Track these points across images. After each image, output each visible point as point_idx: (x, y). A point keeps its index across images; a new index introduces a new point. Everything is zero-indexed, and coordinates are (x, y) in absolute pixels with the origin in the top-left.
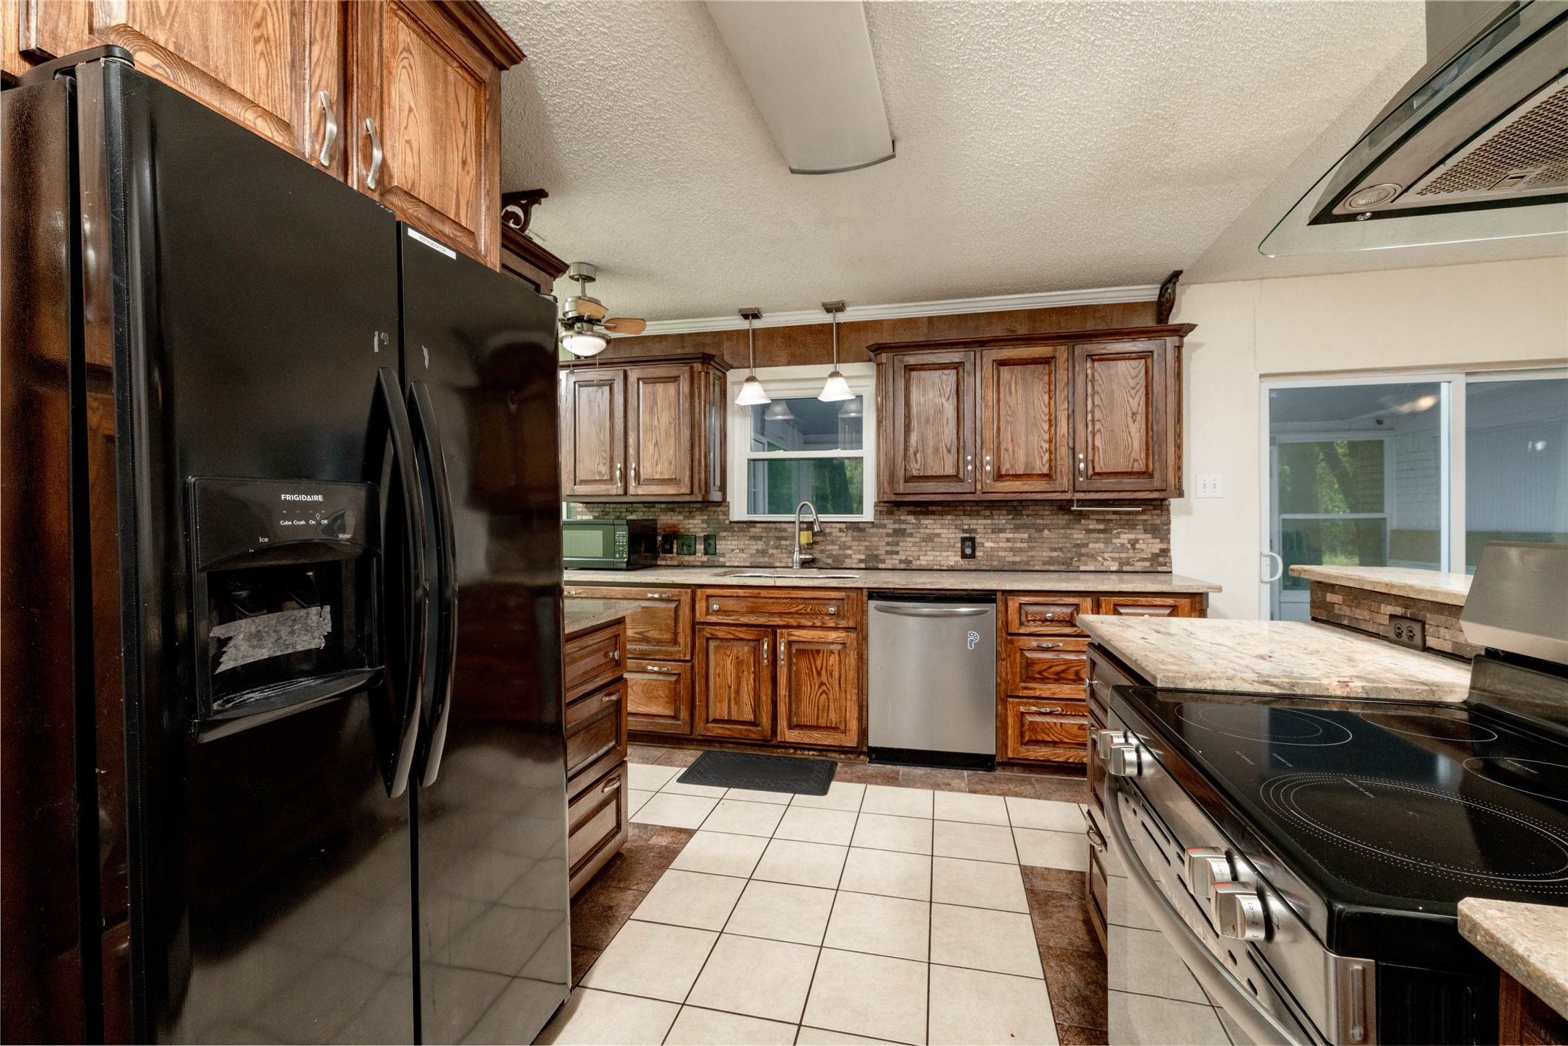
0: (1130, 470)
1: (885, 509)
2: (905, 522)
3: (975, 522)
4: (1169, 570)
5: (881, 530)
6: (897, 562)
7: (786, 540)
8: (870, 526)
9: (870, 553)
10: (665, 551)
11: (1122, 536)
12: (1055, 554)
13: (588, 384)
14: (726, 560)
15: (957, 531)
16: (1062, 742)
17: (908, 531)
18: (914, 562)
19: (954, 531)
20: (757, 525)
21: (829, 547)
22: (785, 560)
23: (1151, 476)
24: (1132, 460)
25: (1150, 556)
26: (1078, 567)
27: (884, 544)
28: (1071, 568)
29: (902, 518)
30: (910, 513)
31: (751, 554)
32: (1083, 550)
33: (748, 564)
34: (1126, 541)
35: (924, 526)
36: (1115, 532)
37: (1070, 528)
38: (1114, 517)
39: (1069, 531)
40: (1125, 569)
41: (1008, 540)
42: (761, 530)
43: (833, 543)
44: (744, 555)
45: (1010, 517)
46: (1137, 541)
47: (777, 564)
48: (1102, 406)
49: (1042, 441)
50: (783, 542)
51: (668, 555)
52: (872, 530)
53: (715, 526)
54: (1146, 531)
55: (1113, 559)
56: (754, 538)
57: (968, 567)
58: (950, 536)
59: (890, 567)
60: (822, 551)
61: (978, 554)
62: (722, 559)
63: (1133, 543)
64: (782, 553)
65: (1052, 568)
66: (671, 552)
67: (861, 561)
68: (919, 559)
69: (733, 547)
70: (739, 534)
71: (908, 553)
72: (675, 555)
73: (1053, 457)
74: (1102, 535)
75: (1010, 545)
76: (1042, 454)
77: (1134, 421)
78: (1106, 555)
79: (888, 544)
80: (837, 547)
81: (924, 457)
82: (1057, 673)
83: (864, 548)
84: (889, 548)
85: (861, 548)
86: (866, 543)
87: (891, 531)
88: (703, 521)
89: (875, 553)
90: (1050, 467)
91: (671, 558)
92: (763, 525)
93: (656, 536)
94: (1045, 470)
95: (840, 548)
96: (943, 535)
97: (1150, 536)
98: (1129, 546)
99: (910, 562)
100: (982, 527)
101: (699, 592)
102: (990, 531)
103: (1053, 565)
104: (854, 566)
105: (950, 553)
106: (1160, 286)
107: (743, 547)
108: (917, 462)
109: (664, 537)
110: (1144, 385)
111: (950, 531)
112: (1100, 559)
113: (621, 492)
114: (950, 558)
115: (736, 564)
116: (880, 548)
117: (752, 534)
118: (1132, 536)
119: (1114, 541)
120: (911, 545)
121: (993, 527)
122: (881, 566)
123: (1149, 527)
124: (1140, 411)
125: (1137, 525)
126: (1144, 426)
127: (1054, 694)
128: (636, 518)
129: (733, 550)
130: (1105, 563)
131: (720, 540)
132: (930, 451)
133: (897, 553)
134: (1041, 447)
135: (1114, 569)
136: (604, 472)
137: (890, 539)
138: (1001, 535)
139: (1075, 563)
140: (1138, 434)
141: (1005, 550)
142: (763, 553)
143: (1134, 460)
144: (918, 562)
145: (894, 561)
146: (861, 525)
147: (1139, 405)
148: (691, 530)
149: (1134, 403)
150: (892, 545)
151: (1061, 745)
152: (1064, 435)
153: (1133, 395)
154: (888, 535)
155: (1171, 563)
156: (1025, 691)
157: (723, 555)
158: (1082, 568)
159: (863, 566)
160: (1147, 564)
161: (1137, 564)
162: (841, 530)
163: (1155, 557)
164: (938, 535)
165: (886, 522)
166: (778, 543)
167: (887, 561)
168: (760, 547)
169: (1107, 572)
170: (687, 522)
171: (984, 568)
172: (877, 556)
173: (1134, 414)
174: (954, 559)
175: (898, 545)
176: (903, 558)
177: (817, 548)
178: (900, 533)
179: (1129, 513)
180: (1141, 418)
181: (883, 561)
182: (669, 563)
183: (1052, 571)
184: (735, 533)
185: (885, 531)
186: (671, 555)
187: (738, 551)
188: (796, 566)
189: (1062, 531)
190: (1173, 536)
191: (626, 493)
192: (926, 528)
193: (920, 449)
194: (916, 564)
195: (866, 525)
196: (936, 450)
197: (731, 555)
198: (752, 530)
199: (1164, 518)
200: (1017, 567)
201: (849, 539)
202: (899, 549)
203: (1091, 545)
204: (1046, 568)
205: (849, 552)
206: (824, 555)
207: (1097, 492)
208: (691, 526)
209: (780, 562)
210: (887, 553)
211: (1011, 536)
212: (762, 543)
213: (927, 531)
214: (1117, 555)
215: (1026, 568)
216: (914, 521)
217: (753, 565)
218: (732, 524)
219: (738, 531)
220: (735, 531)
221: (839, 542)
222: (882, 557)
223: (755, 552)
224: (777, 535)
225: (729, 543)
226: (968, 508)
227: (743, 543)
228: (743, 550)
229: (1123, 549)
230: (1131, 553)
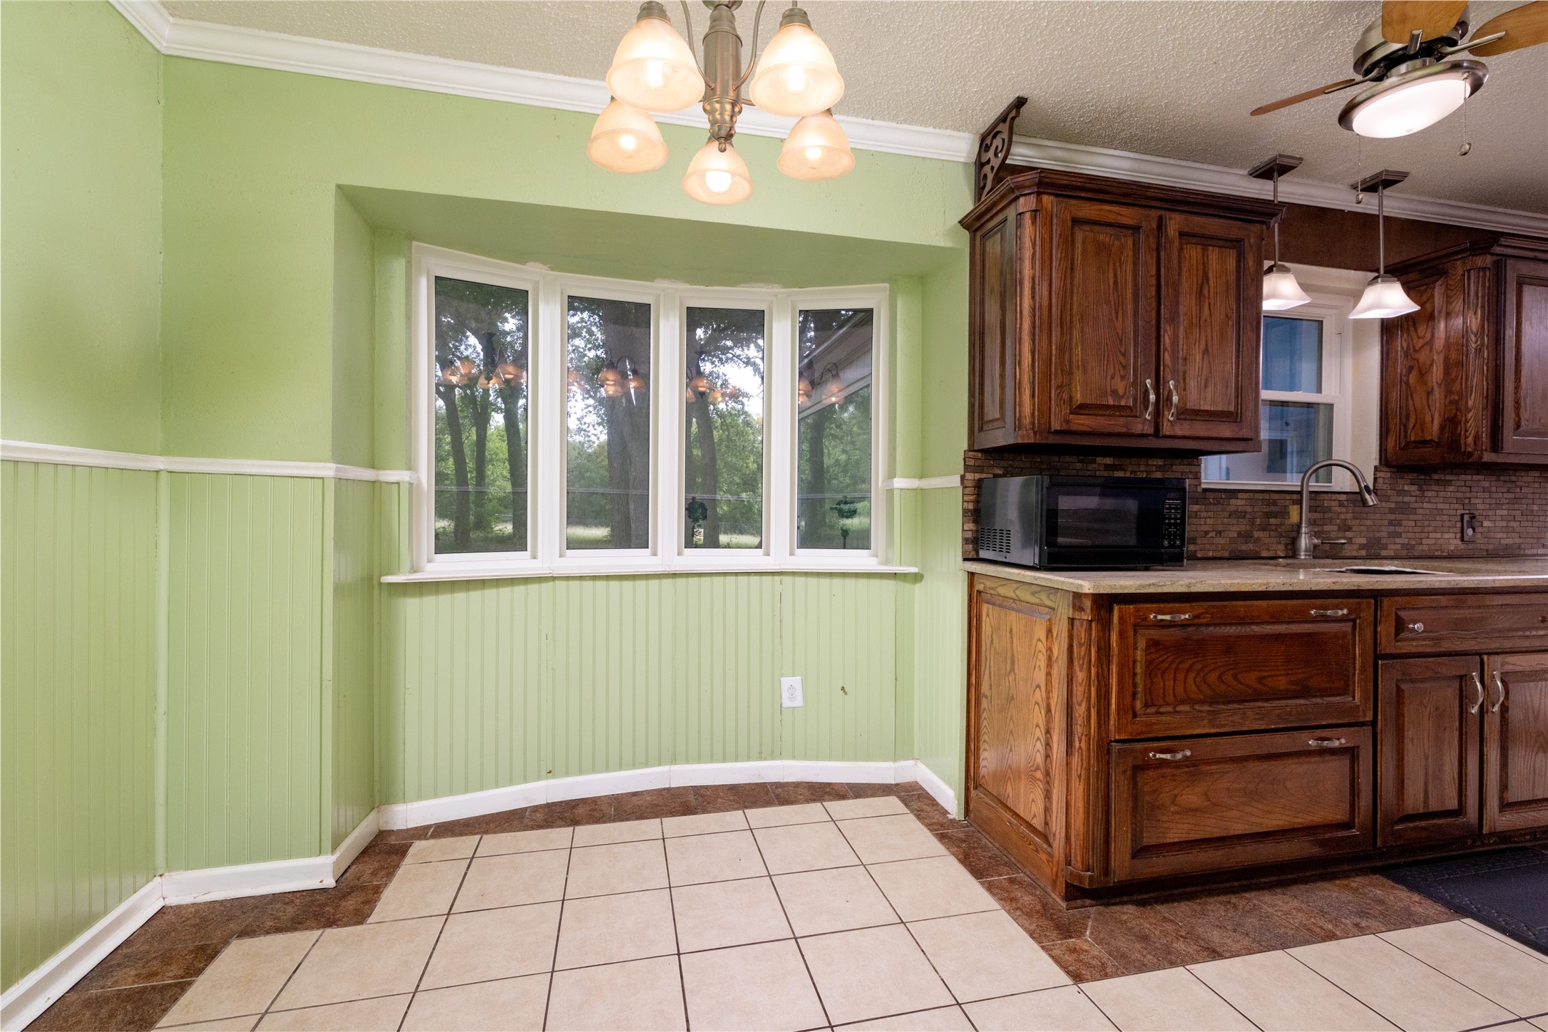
1: (1389, 476)
2: (1408, 493)
3: (1474, 494)
5: (1383, 504)
6: (1399, 547)
7: (1276, 517)
9: (1372, 535)
14: (1198, 548)
15: (1457, 506)
17: (1411, 506)
18: (1416, 547)
19: (1455, 505)
20: (1240, 495)
21: (1325, 528)
27: (1386, 522)
29: (1406, 488)
30: (1413, 482)
31: (1231, 539)
33: (1226, 554)
35: (1427, 499)
41: (1503, 518)
42: (1244, 502)
43: (1331, 521)
44: (1220, 541)
47: (1264, 554)
50: (1272, 521)
56: (1235, 514)
57: (1468, 554)
58: (1450, 512)
59: (1392, 554)
61: (1477, 535)
62: (1191, 547)
64: (1270, 537)
67: (1362, 547)
68: (1421, 544)
69: (1207, 528)
70: (1215, 508)
71: (1410, 535)
75: (1504, 524)
79: (1391, 523)
80: (1336, 528)
83: (1365, 529)
84: (1391, 529)
85: (1362, 528)
86: (1368, 522)
87: (1393, 505)
89: (1377, 535)
92: (1247, 495)
95: (1339, 530)
96: (1444, 512)
99: (1412, 547)
100: (1482, 501)
101: (1386, 602)
102: (1488, 507)
104: (1354, 554)
105: (1449, 535)
107: (1220, 528)
111: (1451, 506)
114: (1449, 542)
115: (1210, 554)
116: (1382, 529)
117: (1232, 508)
120: (1414, 524)
121: (1491, 501)
122: (1384, 553)
129: (1206, 533)
131: (1191, 517)
133: (1399, 535)
136: (1121, 392)
137: (1393, 517)
138: (1498, 512)
141: (1500, 530)
142: (1246, 536)
144: (1420, 547)
145: (1396, 547)
150: (1395, 525)
154: (1392, 511)
159: (1363, 553)
162: (1341, 504)
164: (1441, 512)
165: (1388, 493)
166: (1265, 521)
167: (1390, 546)
168: (1243, 528)
171: (1481, 553)
172: (1379, 540)
174: (1452, 542)
175: (1400, 524)
176: (1406, 541)
178: (1403, 509)
181: (1385, 547)
184: (1211, 507)
185: (1389, 505)
187: (1213, 534)
188: (1307, 555)
192: (1429, 502)
194: (1419, 549)
197: (1205, 540)
198: (1233, 501)
201: (1350, 516)
202: (1401, 529)
210: (1390, 535)
211: (1506, 512)
212: (1245, 521)
213: (1430, 506)
216: (1417, 492)
217: (1233, 555)
218: (1207, 493)
219: (1214, 504)
220: (1210, 504)
221: (1338, 521)
222: (1384, 541)
223: (1236, 535)
224: (1265, 510)
225: (1203, 523)
226: (1469, 477)
227: (1220, 522)
228: (1220, 532)
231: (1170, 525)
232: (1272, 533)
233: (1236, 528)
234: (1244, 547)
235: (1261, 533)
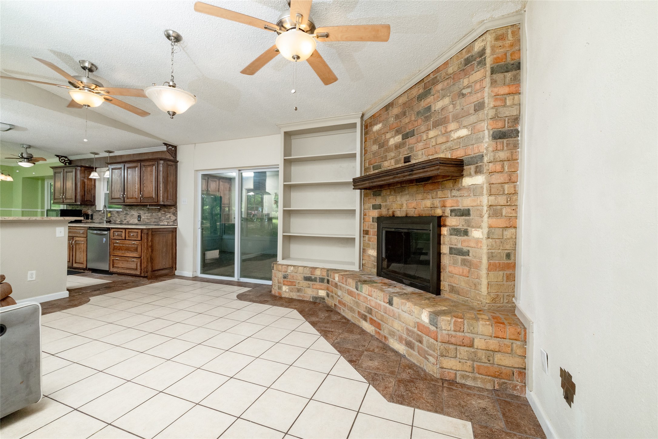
1: (124, 207)
2: (127, 211)
4: (176, 225)
6: (126, 222)
11: (168, 215)
12: (155, 220)
15: (137, 213)
30: (129, 208)
31: (99, 219)
32: (161, 219)
33: (98, 222)
35: (131, 212)
36: (166, 214)
39: (158, 214)
40: (168, 224)
41: (147, 216)
43: (114, 216)
45: (147, 209)
48: (146, 180)
52: (122, 213)
53: (93, 211)
55: (166, 222)
56: (100, 215)
57: (139, 223)
58: (136, 215)
60: (112, 219)
61: (141, 220)
63: (170, 217)
65: (155, 224)
68: (130, 221)
69: (96, 217)
72: (85, 219)
74: (164, 215)
78: (165, 220)
79: (124, 217)
80: (115, 218)
83: (120, 218)
84: (124, 218)
97: (173, 215)
99: (128, 222)
100: (142, 212)
107: (98, 217)
118: (170, 215)
119: (166, 216)
120: (129, 217)
121: (144, 212)
122: (123, 223)
131: (94, 215)
132: (115, 191)
133: (126, 219)
135: (166, 224)
137: (125, 216)
138: (145, 215)
139: (159, 223)
141: (146, 219)
146: (119, 212)
148: (88, 213)
149: (151, 179)
154: (124, 214)
157: (94, 220)
158: (161, 224)
159: (120, 223)
160: (172, 223)
161: (171, 223)
162: (115, 213)
163: (174, 221)
164: (134, 215)
165: (124, 211)
170: (88, 210)
171: (142, 223)
172: (122, 220)
173: (151, 182)
174: (136, 221)
177: (111, 218)
178: (127, 214)
181: (123, 222)
188: (105, 223)
190: (177, 215)
191: (63, 202)
197: (96, 220)
198: (100, 213)
199: (176, 210)
200: (148, 224)
201: (117, 215)
203: (162, 218)
205: (117, 219)
211: (147, 215)
215: (150, 224)
216: (129, 210)
218: (97, 211)
220: (97, 213)
226: (140, 207)
229: (168, 219)
230: (169, 220)
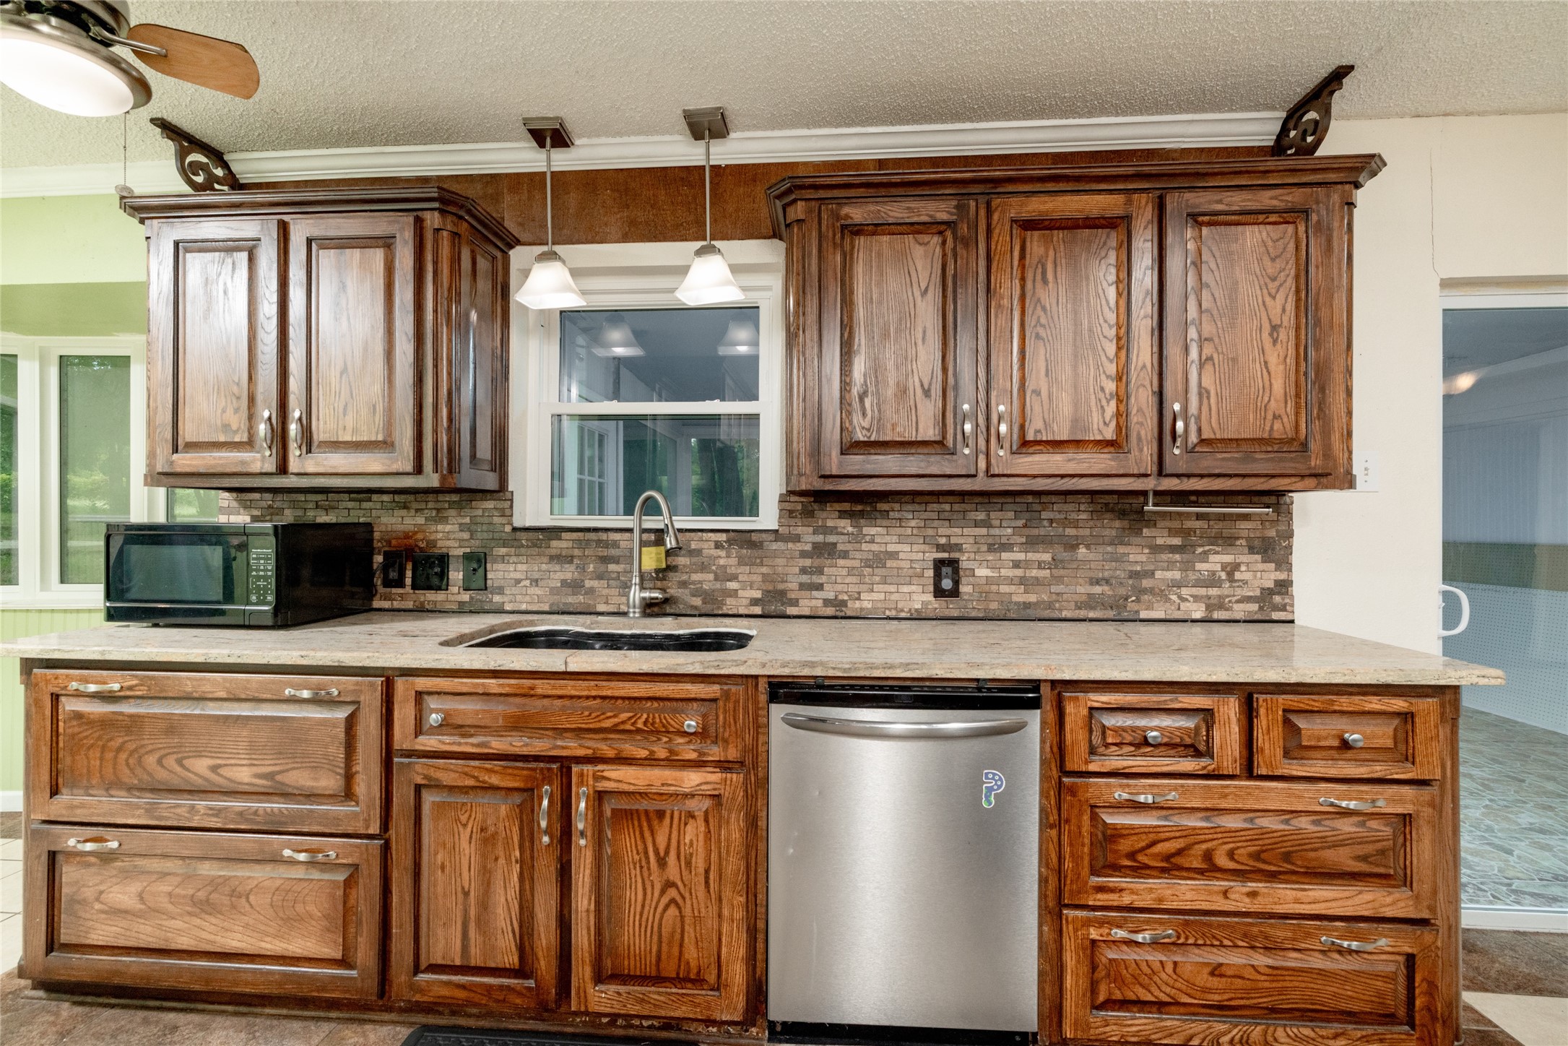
0: (1266, 435)
1: (799, 507)
2: (833, 530)
3: (958, 531)
4: (1290, 618)
5: (790, 545)
6: (820, 603)
7: (618, 563)
8: (772, 537)
9: (771, 588)
10: (388, 583)
11: (1212, 558)
12: (1097, 589)
13: (204, 246)
14: (506, 599)
15: (926, 548)
16: (1177, 1004)
17: (840, 547)
18: (850, 604)
19: (923, 547)
21: (695, 577)
22: (615, 600)
23: (1304, 446)
24: (1270, 416)
25: (1258, 593)
26: (1137, 612)
27: (797, 570)
28: (1125, 615)
29: (830, 523)
30: (843, 514)
31: (552, 589)
32: (1146, 583)
33: (546, 608)
34: (1218, 567)
35: (868, 538)
36: (1200, 550)
37: (1121, 544)
38: (1198, 524)
39: (1121, 549)
40: (1216, 615)
41: (1016, 565)
43: (703, 568)
44: (538, 591)
45: (1020, 523)
46: (1236, 566)
47: (601, 608)
48: (1215, 312)
49: (1103, 377)
50: (612, 567)
51: (394, 590)
52: (774, 546)
53: (485, 535)
54: (1252, 550)
55: (1197, 598)
56: (558, 558)
57: (947, 613)
58: (914, 556)
59: (807, 612)
60: (684, 584)
61: (965, 589)
62: (497, 598)
63: (1231, 569)
64: (608, 586)
65: (1092, 615)
66: (400, 583)
67: (755, 602)
68: (859, 599)
69: (518, 576)
70: (530, 551)
71: (839, 587)
72: (408, 589)
73: (1122, 408)
74: (1177, 557)
75: (1019, 572)
76: (1104, 403)
77: (1275, 342)
78: (1185, 592)
79: (804, 571)
80: (711, 576)
81: (879, 405)
82: (1168, 857)
83: (760, 578)
84: (805, 579)
85: (754, 578)
86: (764, 570)
87: (808, 547)
88: (463, 527)
89: (781, 587)
90: (1118, 427)
91: (401, 595)
92: (575, 535)
93: (371, 553)
94: (1109, 434)
95: (716, 579)
96: (901, 556)
97: (1258, 557)
98: (1223, 576)
99: (844, 603)
100: (971, 540)
101: (400, 684)
102: (985, 548)
103: (1092, 608)
104: (742, 611)
105: (913, 588)
106: (1284, 115)
107: (536, 576)
108: (864, 414)
109: (386, 555)
110: (1293, 272)
111: (915, 547)
112: (1174, 597)
113: (270, 466)
114: (914, 597)
115: (524, 607)
116: (790, 578)
117: (553, 552)
118: (1228, 558)
119: (1199, 566)
120: (844, 572)
121: (990, 541)
122: (791, 611)
123: (1256, 543)
124: (1285, 323)
125: (1238, 538)
126: (1291, 352)
127: (1160, 900)
128: (334, 521)
129: (518, 581)
130: (1183, 606)
131: (495, 562)
132: (890, 392)
133: (820, 587)
134: (1102, 389)
135: (1198, 615)
136: (234, 427)
137: (808, 562)
138: (1004, 555)
139: (1131, 606)
140: (1282, 367)
141: (1011, 581)
142: (575, 586)
143: (1275, 417)
144: (858, 604)
145: (814, 603)
146: (754, 537)
147: (1284, 310)
148: (440, 544)
149: (1275, 306)
150: (811, 573)
151: (1173, 1008)
152: (1144, 366)
153: (1273, 291)
154: (804, 554)
155: (1292, 605)
156: (1100, 896)
157: (500, 590)
158: (1143, 615)
159: (757, 610)
160: (1255, 607)
161: (1236, 606)
162: (718, 545)
163: (1267, 593)
164: (894, 555)
165: (799, 530)
166: (602, 568)
167: (801, 602)
168: (569, 576)
169: (1185, 621)
170: (433, 528)
171: (974, 614)
172: (783, 593)
173: (1274, 328)
174: (920, 597)
175: (821, 572)
176: (831, 596)
177: (674, 577)
178: (825, 551)
179: (1223, 517)
180: (1287, 336)
181: (795, 603)
182: (396, 604)
183: (1092, 620)
184: (523, 550)
185: (799, 546)
186: (400, 591)
187: (527, 583)
188: (635, 613)
189: (1109, 549)
190: (1296, 559)
191: (283, 469)
192: (872, 542)
193: (871, 389)
194: (854, 606)
195: (764, 535)
196: (903, 391)
197: (515, 590)
198: (554, 543)
199: (1282, 527)
200: (1031, 613)
201: (733, 561)
202: (823, 579)
203: (1158, 574)
204: (1082, 614)
205: (732, 585)
206: (687, 591)
207: (1202, 476)
208: (440, 536)
209: (607, 603)
210: (802, 586)
211: (1021, 556)
212: (572, 568)
213: (875, 547)
214: (1202, 591)
215: (1047, 614)
216: (850, 529)
217: (555, 608)
218: (518, 533)
219: (527, 547)
220: (523, 546)
221: (714, 568)
222: (792, 595)
223: (559, 585)
224: (601, 554)
225: (512, 569)
226: (947, 507)
227: (536, 569)
228: (537, 581)
229: (1212, 581)
230: (1226, 589)
231: (259, 578)
232: (611, 582)
233: (560, 576)
234: (570, 599)
235: (596, 582)
